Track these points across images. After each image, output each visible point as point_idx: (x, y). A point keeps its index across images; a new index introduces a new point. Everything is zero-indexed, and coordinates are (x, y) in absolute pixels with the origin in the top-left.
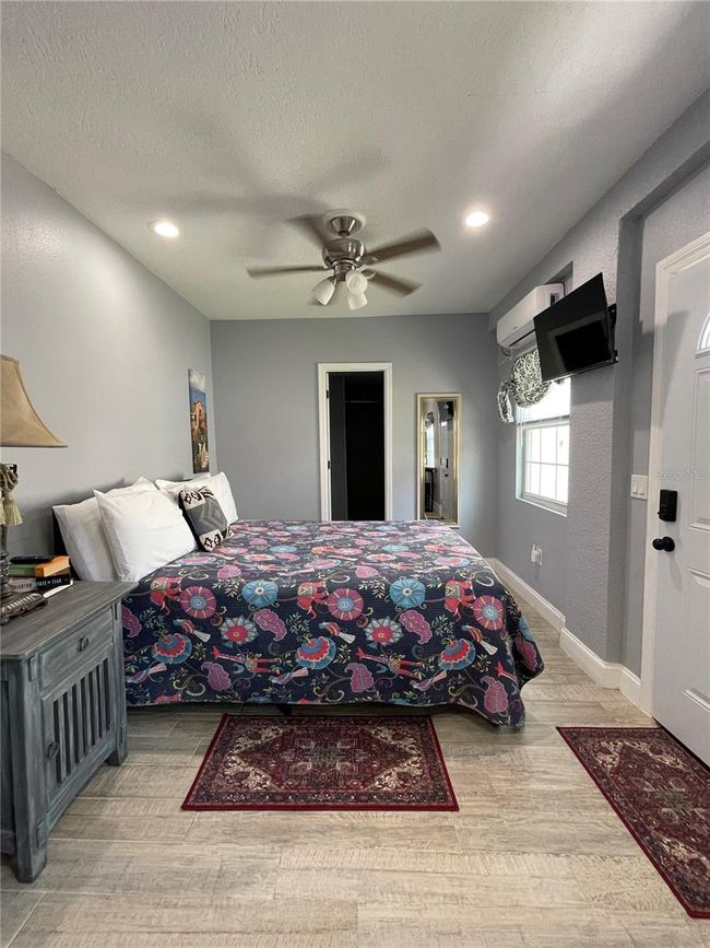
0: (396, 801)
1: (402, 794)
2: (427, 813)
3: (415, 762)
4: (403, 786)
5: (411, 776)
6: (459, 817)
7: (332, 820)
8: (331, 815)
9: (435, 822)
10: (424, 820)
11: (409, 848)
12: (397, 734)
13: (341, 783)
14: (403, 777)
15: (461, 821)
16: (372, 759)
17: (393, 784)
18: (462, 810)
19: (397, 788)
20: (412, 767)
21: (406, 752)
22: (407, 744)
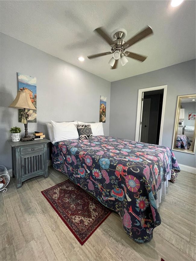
0: (71, 226)
1: (75, 225)
2: (74, 236)
3: (89, 221)
4: (78, 224)
5: (83, 223)
6: (80, 247)
7: (55, 216)
8: (56, 215)
9: (72, 241)
10: (71, 238)
11: (58, 240)
12: (96, 209)
13: (67, 210)
14: (82, 222)
15: (79, 249)
16: (81, 210)
17: (76, 221)
18: (83, 247)
19: (76, 223)
20: (87, 221)
21: (91, 216)
22: (94, 214)
